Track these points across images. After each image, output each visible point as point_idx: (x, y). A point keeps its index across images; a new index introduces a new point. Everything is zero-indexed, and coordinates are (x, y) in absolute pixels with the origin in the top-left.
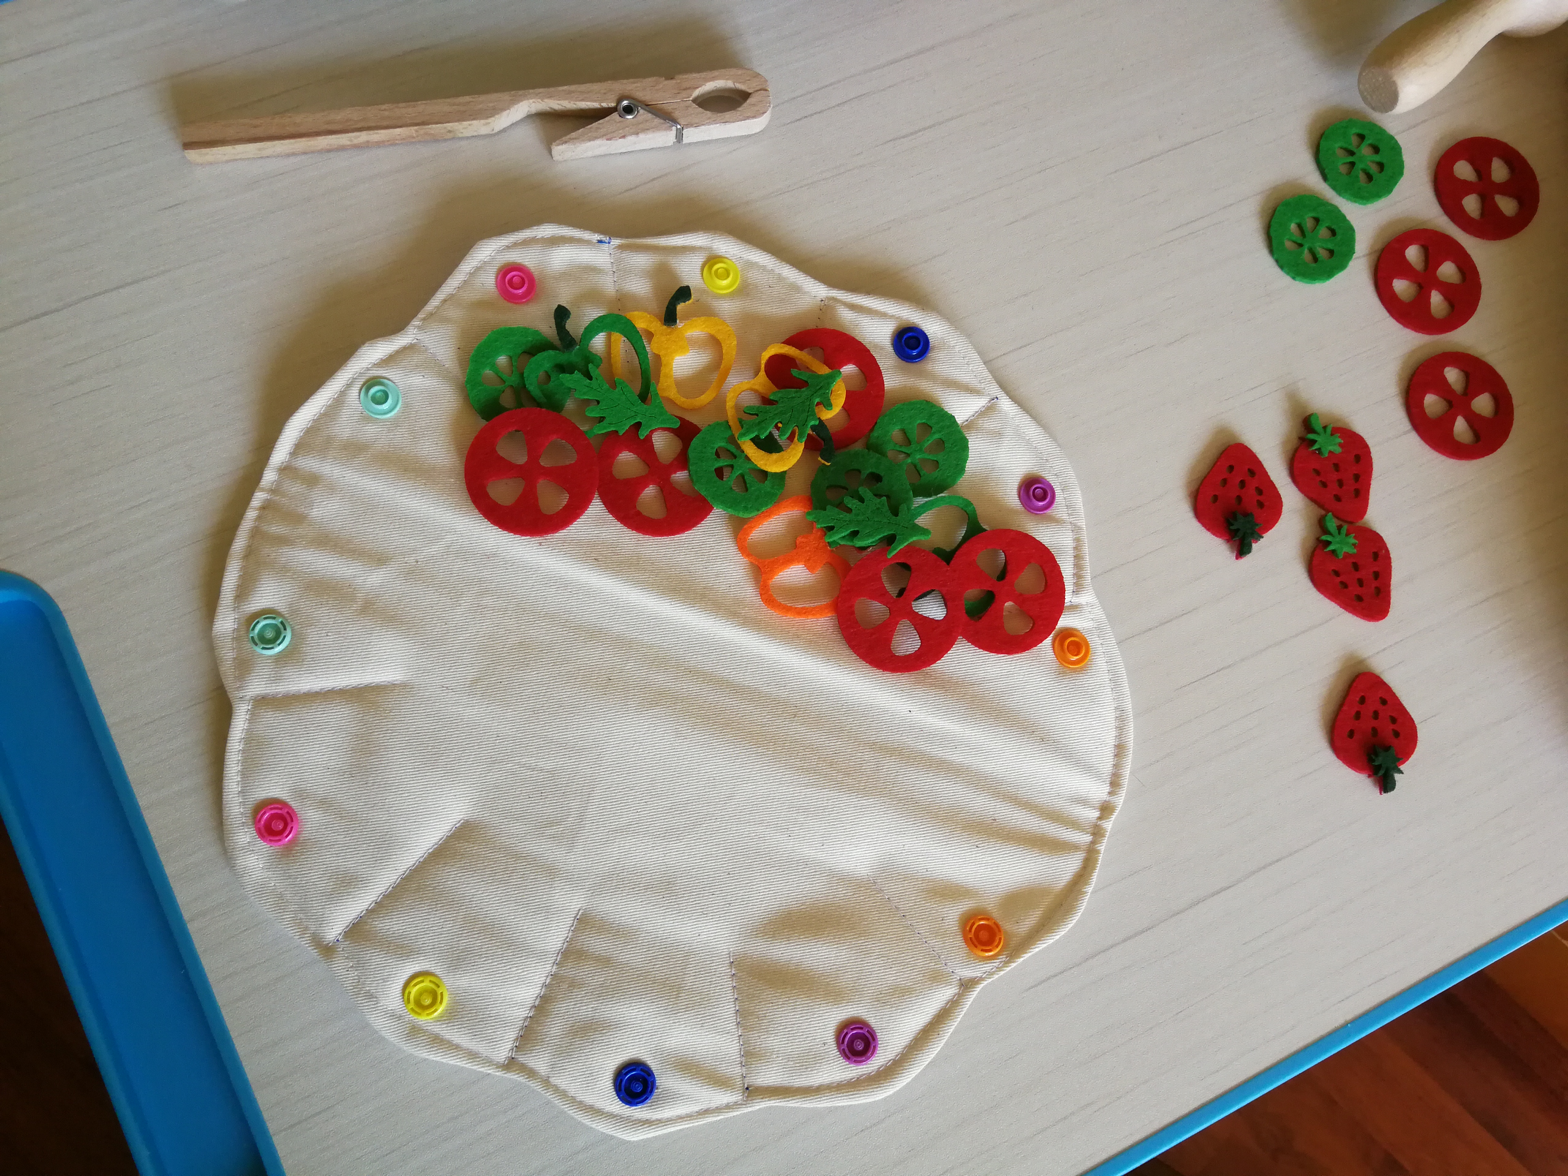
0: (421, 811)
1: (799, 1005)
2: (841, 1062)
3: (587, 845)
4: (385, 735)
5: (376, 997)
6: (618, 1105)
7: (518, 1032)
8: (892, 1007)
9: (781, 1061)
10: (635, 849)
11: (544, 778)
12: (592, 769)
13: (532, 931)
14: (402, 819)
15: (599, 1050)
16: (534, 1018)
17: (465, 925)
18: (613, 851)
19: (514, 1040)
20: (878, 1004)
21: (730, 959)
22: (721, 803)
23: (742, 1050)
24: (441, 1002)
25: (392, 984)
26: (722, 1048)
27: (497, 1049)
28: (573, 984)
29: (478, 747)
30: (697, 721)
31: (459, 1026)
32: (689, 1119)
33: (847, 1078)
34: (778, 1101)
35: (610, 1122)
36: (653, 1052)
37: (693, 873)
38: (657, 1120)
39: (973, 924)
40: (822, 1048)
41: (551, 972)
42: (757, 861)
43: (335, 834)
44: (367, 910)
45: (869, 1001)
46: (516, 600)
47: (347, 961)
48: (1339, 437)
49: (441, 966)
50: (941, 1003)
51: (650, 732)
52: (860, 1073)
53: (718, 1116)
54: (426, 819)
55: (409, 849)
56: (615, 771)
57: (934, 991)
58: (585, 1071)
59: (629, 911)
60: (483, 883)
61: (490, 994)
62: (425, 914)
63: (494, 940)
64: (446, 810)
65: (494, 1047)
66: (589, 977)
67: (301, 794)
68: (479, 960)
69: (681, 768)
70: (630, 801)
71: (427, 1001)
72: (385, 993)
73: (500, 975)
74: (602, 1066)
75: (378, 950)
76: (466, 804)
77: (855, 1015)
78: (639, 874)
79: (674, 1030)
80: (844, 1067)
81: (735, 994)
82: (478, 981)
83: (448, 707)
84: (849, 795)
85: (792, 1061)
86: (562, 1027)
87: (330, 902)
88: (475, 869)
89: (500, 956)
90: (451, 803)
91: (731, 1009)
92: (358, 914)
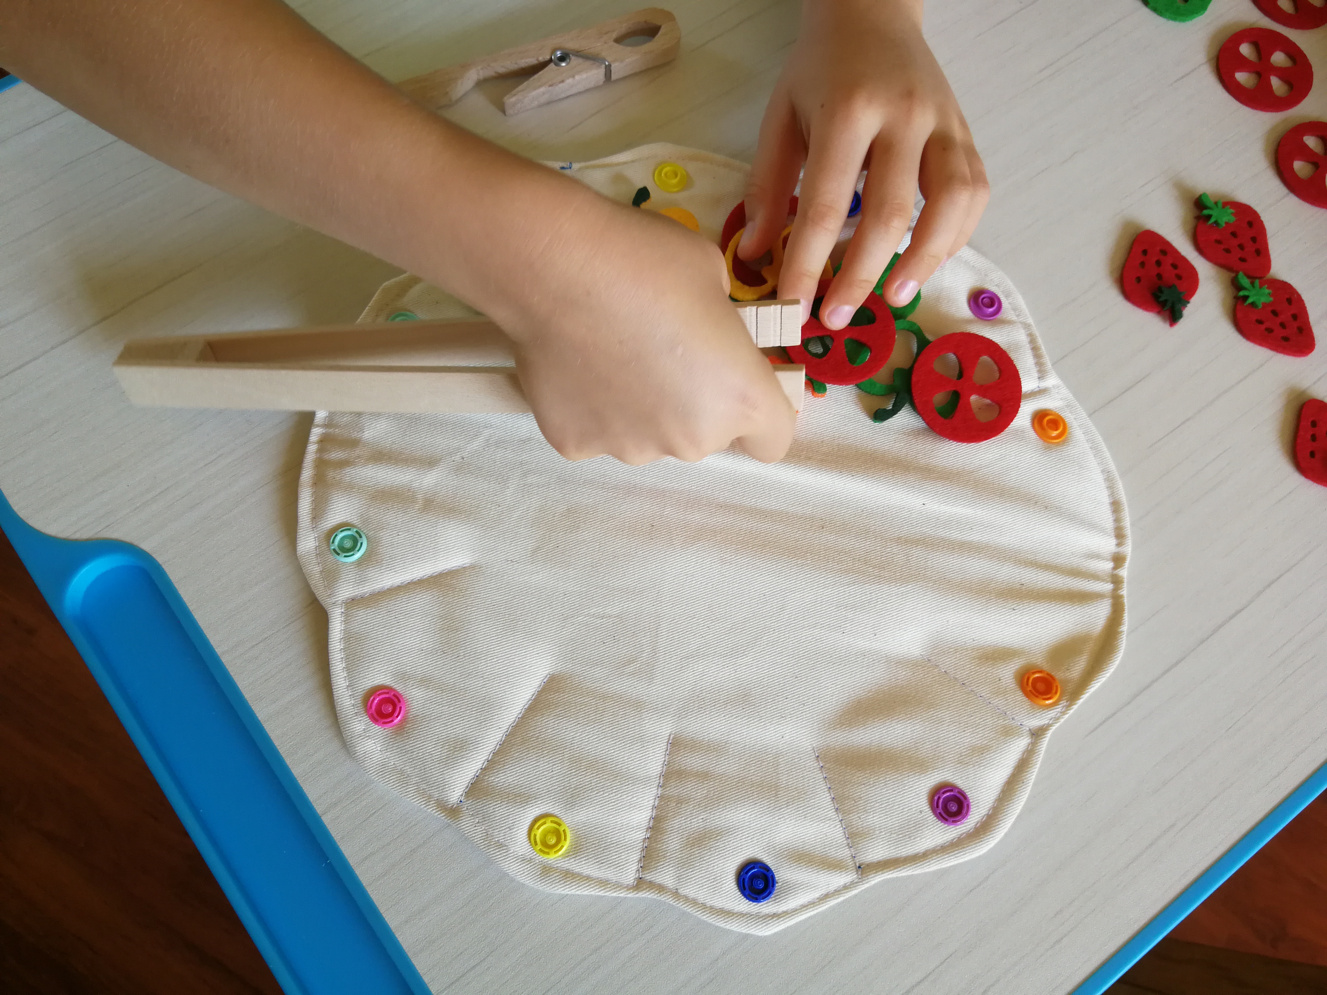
0: (511, 672)
1: (889, 781)
2: (939, 825)
3: (665, 675)
4: (466, 611)
5: (506, 846)
6: (746, 904)
7: (640, 853)
8: (974, 766)
9: (885, 836)
10: (707, 670)
11: (613, 623)
12: (654, 607)
13: (633, 760)
14: (495, 682)
15: (717, 856)
16: (651, 838)
17: (572, 765)
18: (689, 676)
19: (638, 861)
20: (961, 766)
21: (815, 754)
22: (775, 615)
23: (846, 832)
24: (565, 839)
25: (518, 830)
26: (827, 834)
27: (625, 873)
28: (680, 801)
29: (549, 608)
30: (738, 547)
32: (812, 906)
33: (949, 840)
34: (890, 872)
35: (742, 921)
36: (766, 849)
37: (764, 683)
38: (784, 912)
39: (1028, 679)
40: (920, 816)
41: (658, 794)
42: (819, 661)
43: (440, 706)
44: (481, 769)
45: (952, 765)
46: (556, 474)
47: (473, 817)
48: (1231, 209)
49: (558, 805)
50: (1018, 754)
51: (699, 564)
52: (960, 833)
53: (838, 898)
54: (517, 679)
55: (507, 708)
56: (675, 605)
57: (1009, 744)
58: (709, 877)
59: (715, 727)
60: (580, 725)
61: (608, 823)
62: (534, 762)
63: (601, 774)
64: (533, 668)
65: (622, 870)
66: (693, 792)
67: (403, 676)
68: (591, 794)
69: (732, 591)
70: (694, 628)
71: (553, 841)
72: (513, 840)
73: (613, 804)
74: (724, 870)
75: (499, 802)
76: (549, 660)
77: (943, 780)
78: (716, 692)
79: (780, 826)
80: (943, 830)
81: (828, 783)
82: (594, 814)
83: (516, 577)
84: (888, 586)
85: (894, 833)
86: (679, 841)
87: (447, 768)
88: (569, 715)
89: (609, 787)
90: (536, 661)
91: (828, 798)
92: (474, 774)
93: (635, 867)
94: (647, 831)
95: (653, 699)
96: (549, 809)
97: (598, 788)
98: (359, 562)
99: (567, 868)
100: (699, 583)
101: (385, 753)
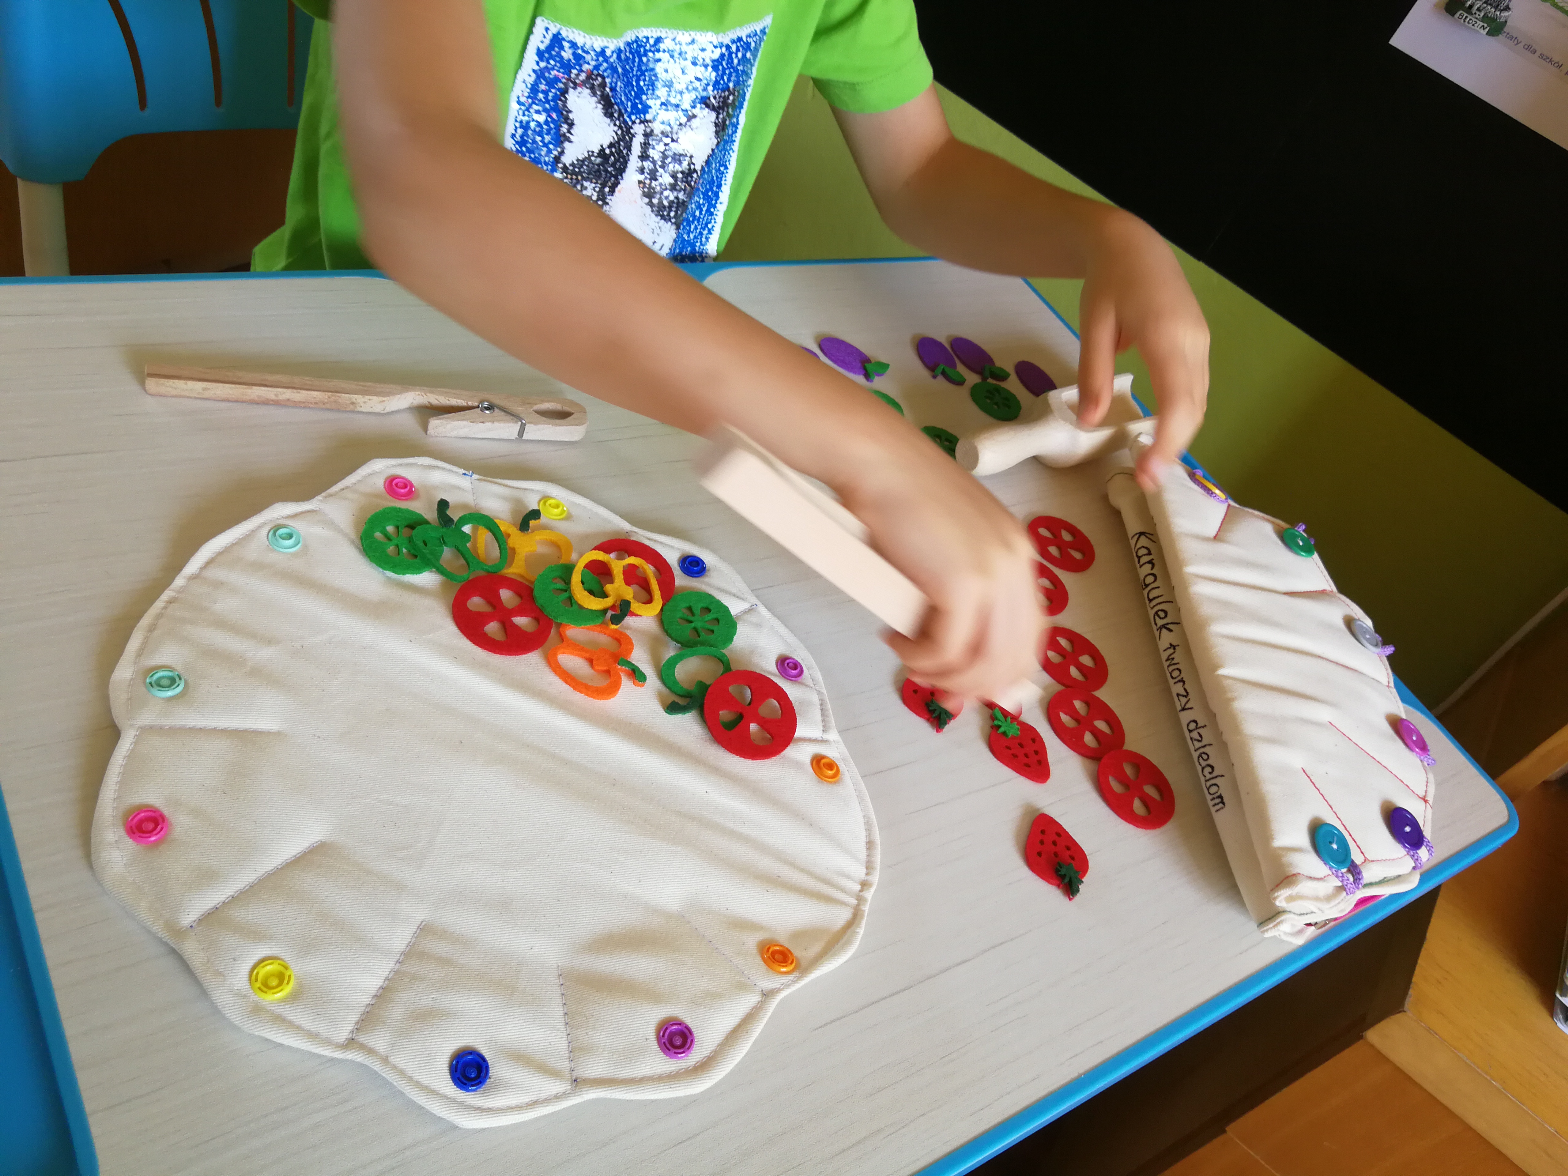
0: (285, 826)
1: (623, 1005)
2: (661, 1056)
3: (434, 866)
4: (259, 764)
5: (224, 974)
6: (453, 1088)
7: (359, 1016)
8: (705, 1008)
9: (607, 1055)
10: (476, 872)
11: (398, 812)
13: (380, 931)
14: (267, 830)
15: (437, 1034)
16: (375, 1004)
19: (355, 1023)
20: (692, 1005)
21: (558, 972)
23: (570, 1046)
24: (287, 985)
25: (242, 964)
26: (552, 1043)
27: (339, 1029)
28: (414, 978)
31: (305, 1007)
32: (519, 1109)
33: (666, 1072)
34: (604, 1092)
35: (446, 1102)
36: (488, 1042)
38: (489, 1108)
39: (768, 949)
40: (644, 1043)
41: (394, 968)
42: (583, 892)
43: (202, 837)
44: (223, 902)
45: (683, 1003)
47: (199, 941)
49: (291, 951)
50: (747, 1008)
52: (679, 1067)
53: (547, 1106)
54: (288, 833)
55: (270, 856)
56: (462, 810)
57: (740, 997)
58: (425, 1052)
59: (469, 923)
60: (337, 887)
61: (336, 979)
62: (280, 907)
64: (308, 831)
65: (336, 1026)
66: (429, 973)
67: (175, 803)
70: (474, 834)
71: (274, 982)
72: (233, 972)
73: (350, 962)
74: (441, 1047)
75: (232, 933)
76: (326, 828)
77: (673, 1015)
78: (479, 893)
79: (508, 1023)
81: (564, 999)
82: (325, 967)
83: (318, 752)
85: (617, 1055)
86: (402, 1012)
87: (190, 891)
88: (330, 876)
89: (349, 946)
90: (312, 825)
91: (560, 1012)
92: (214, 904)
93: (350, 1026)
94: (372, 998)
95: (416, 885)
96: (280, 953)
97: (336, 944)
98: (171, 698)
99: (279, 1012)
101: (129, 867)
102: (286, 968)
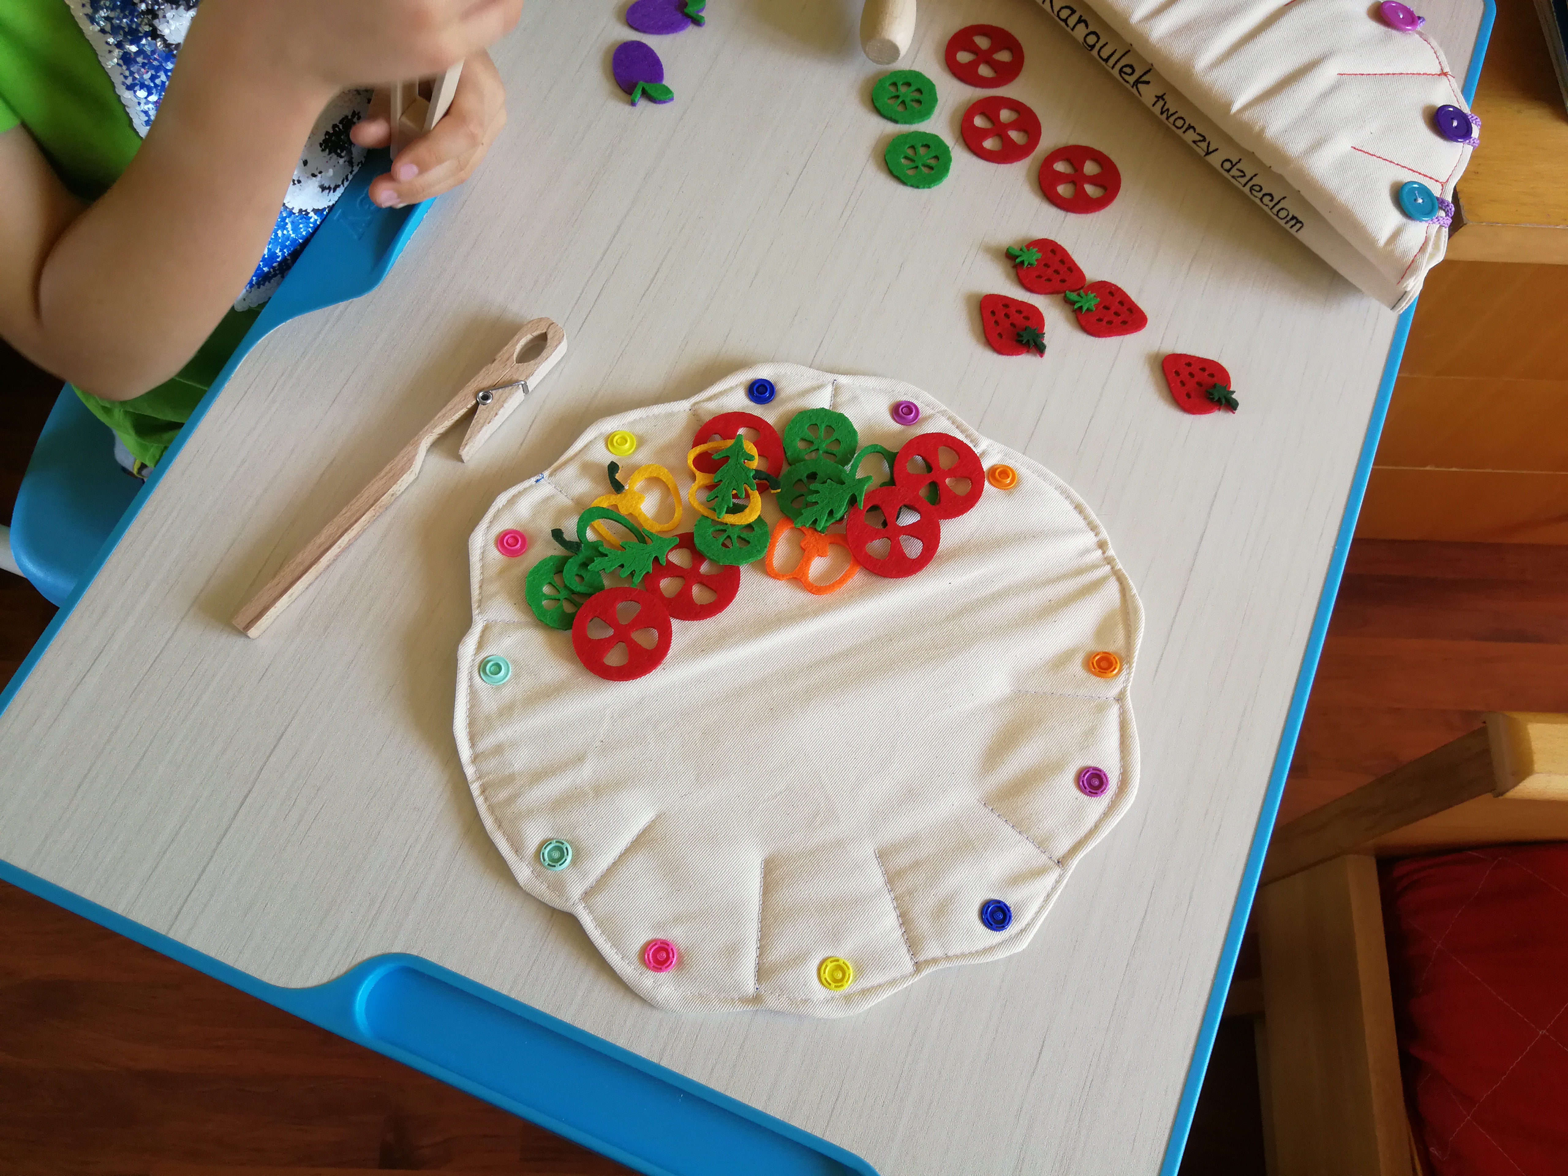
0: (735, 875)
1: (1043, 790)
2: (1094, 800)
4: (676, 850)
5: (809, 999)
6: (998, 935)
7: (905, 946)
8: (1093, 745)
9: (1062, 830)
10: (873, 789)
11: (786, 796)
12: (809, 766)
13: (860, 884)
14: (729, 889)
15: (959, 914)
16: (906, 931)
17: (821, 914)
18: (863, 801)
19: (908, 952)
20: (1084, 751)
21: (982, 804)
23: (1036, 844)
24: (848, 968)
25: (811, 982)
26: (1024, 853)
27: (903, 965)
28: (910, 893)
30: (841, 689)
31: (871, 972)
32: (1042, 909)
33: (1106, 806)
34: (1081, 852)
35: (1003, 947)
36: (989, 889)
37: (917, 774)
38: (1027, 924)
39: (1093, 664)
40: (1078, 802)
41: (892, 898)
43: (700, 930)
44: (757, 957)
45: (1078, 754)
46: (678, 713)
47: (773, 994)
48: (1034, 248)
49: (829, 948)
50: (1116, 720)
51: (821, 717)
52: (1111, 797)
53: (1057, 892)
54: (742, 877)
55: (749, 902)
57: (1106, 717)
58: (963, 932)
59: (903, 826)
60: (808, 883)
61: (871, 939)
62: (793, 928)
63: (844, 908)
64: (749, 863)
65: (900, 966)
66: (915, 881)
67: (659, 926)
68: (847, 925)
71: (840, 975)
72: (811, 991)
73: (866, 922)
74: (970, 921)
75: (786, 971)
76: (756, 850)
77: (1078, 768)
78: (888, 801)
79: (989, 867)
80: (1098, 802)
81: (1003, 818)
82: (857, 938)
83: (695, 805)
84: (961, 655)
85: (1068, 824)
86: (927, 920)
87: (733, 971)
88: (796, 880)
89: (856, 913)
90: (747, 857)
91: (1009, 829)
92: (754, 963)
93: (908, 958)
94: (900, 928)
95: (847, 833)
96: (823, 955)
97: (849, 919)
98: (574, 862)
99: (861, 988)
100: (829, 731)
101: (680, 989)
102: (838, 961)
